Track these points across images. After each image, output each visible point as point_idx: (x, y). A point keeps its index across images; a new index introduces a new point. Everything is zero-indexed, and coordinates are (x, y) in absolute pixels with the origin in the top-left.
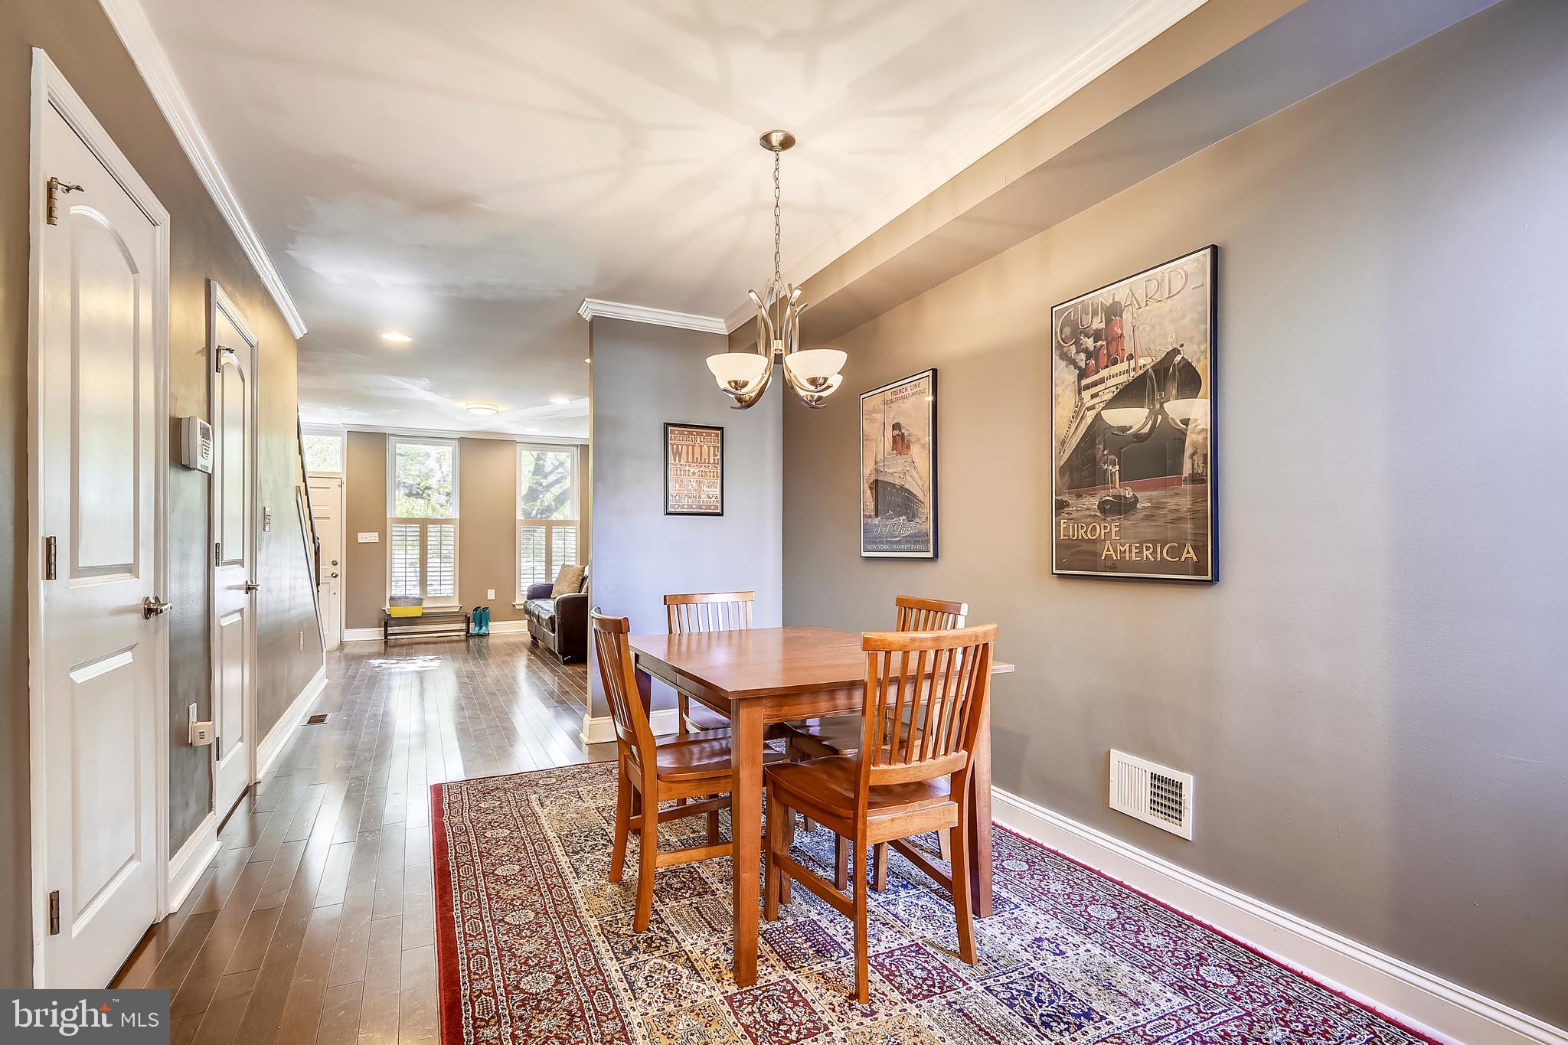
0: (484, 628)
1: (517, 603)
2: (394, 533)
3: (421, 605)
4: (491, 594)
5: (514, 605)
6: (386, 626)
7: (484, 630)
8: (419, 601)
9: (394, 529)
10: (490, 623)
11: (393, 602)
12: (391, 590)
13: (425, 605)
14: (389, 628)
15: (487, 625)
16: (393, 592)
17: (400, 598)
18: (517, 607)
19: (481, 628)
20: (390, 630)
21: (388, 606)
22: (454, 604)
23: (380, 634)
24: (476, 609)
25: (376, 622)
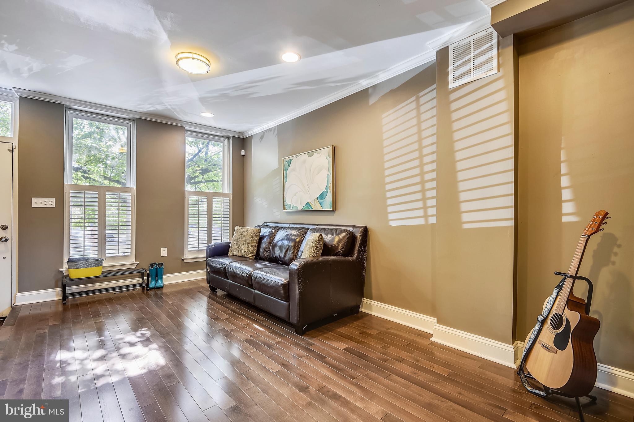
0: (159, 281)
1: (185, 258)
2: (71, 199)
3: (101, 265)
4: (164, 252)
5: (183, 260)
6: (64, 287)
7: (159, 284)
8: (98, 262)
9: (72, 195)
10: (164, 276)
11: (72, 264)
12: (69, 252)
13: (105, 264)
14: (67, 288)
15: (161, 278)
16: (71, 254)
17: (79, 260)
18: (185, 261)
19: (156, 282)
20: (70, 290)
21: (65, 266)
22: (132, 262)
23: (57, 295)
24: (152, 266)
25: (53, 283)
